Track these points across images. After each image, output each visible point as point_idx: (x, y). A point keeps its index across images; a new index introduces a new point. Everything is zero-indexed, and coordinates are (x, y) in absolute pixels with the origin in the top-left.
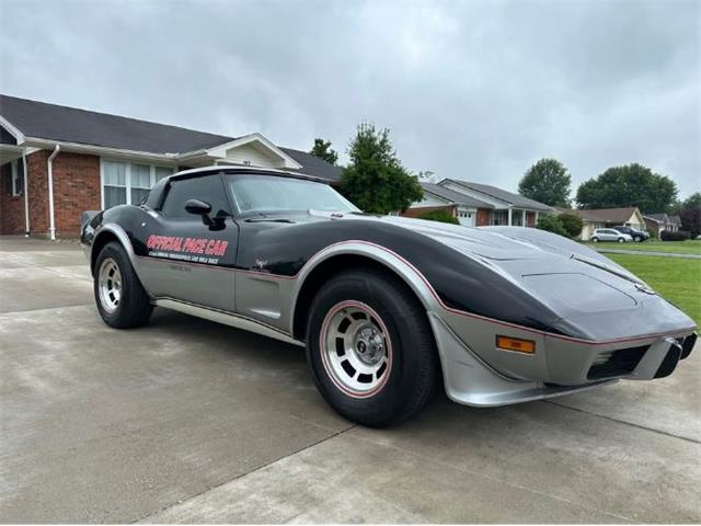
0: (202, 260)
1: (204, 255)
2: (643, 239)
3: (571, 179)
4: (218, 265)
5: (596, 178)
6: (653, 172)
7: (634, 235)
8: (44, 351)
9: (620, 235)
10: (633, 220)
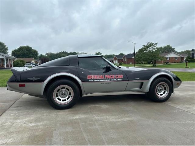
0: (115, 80)
1: (115, 79)
3: (8, 49)
4: (122, 80)
5: (17, 49)
6: (32, 48)
9: (32, 65)
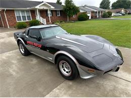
2: (124, 15)
7: (122, 14)
8: (13, 64)
9: (120, 14)
10: (123, 11)
